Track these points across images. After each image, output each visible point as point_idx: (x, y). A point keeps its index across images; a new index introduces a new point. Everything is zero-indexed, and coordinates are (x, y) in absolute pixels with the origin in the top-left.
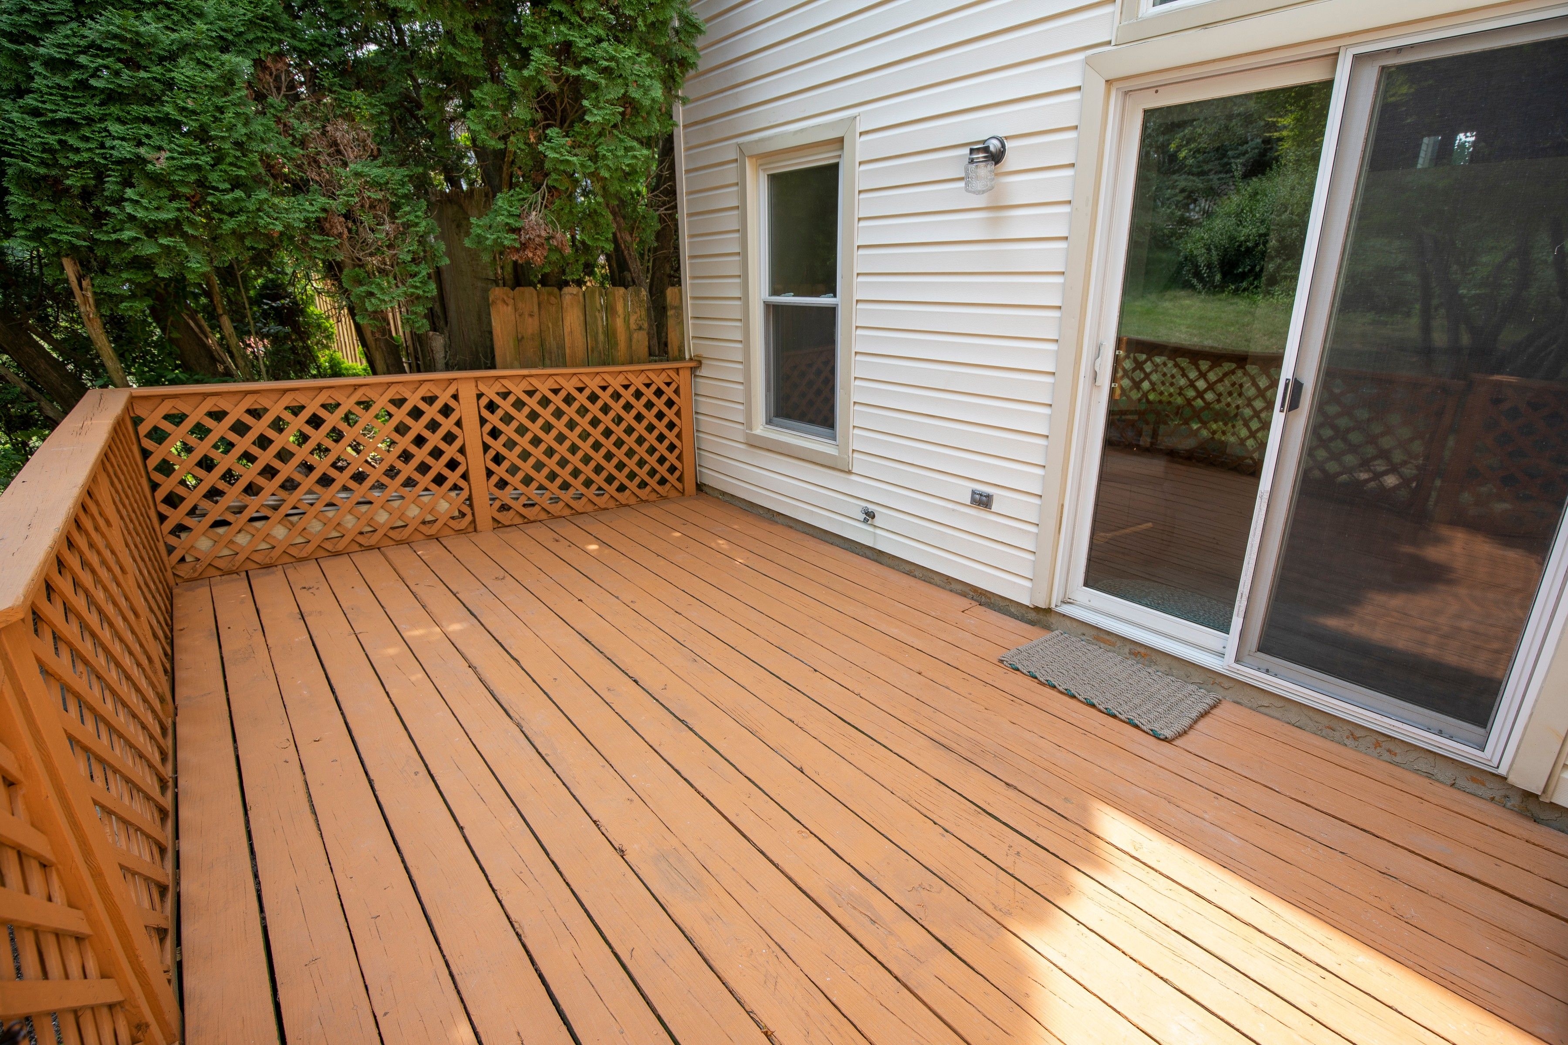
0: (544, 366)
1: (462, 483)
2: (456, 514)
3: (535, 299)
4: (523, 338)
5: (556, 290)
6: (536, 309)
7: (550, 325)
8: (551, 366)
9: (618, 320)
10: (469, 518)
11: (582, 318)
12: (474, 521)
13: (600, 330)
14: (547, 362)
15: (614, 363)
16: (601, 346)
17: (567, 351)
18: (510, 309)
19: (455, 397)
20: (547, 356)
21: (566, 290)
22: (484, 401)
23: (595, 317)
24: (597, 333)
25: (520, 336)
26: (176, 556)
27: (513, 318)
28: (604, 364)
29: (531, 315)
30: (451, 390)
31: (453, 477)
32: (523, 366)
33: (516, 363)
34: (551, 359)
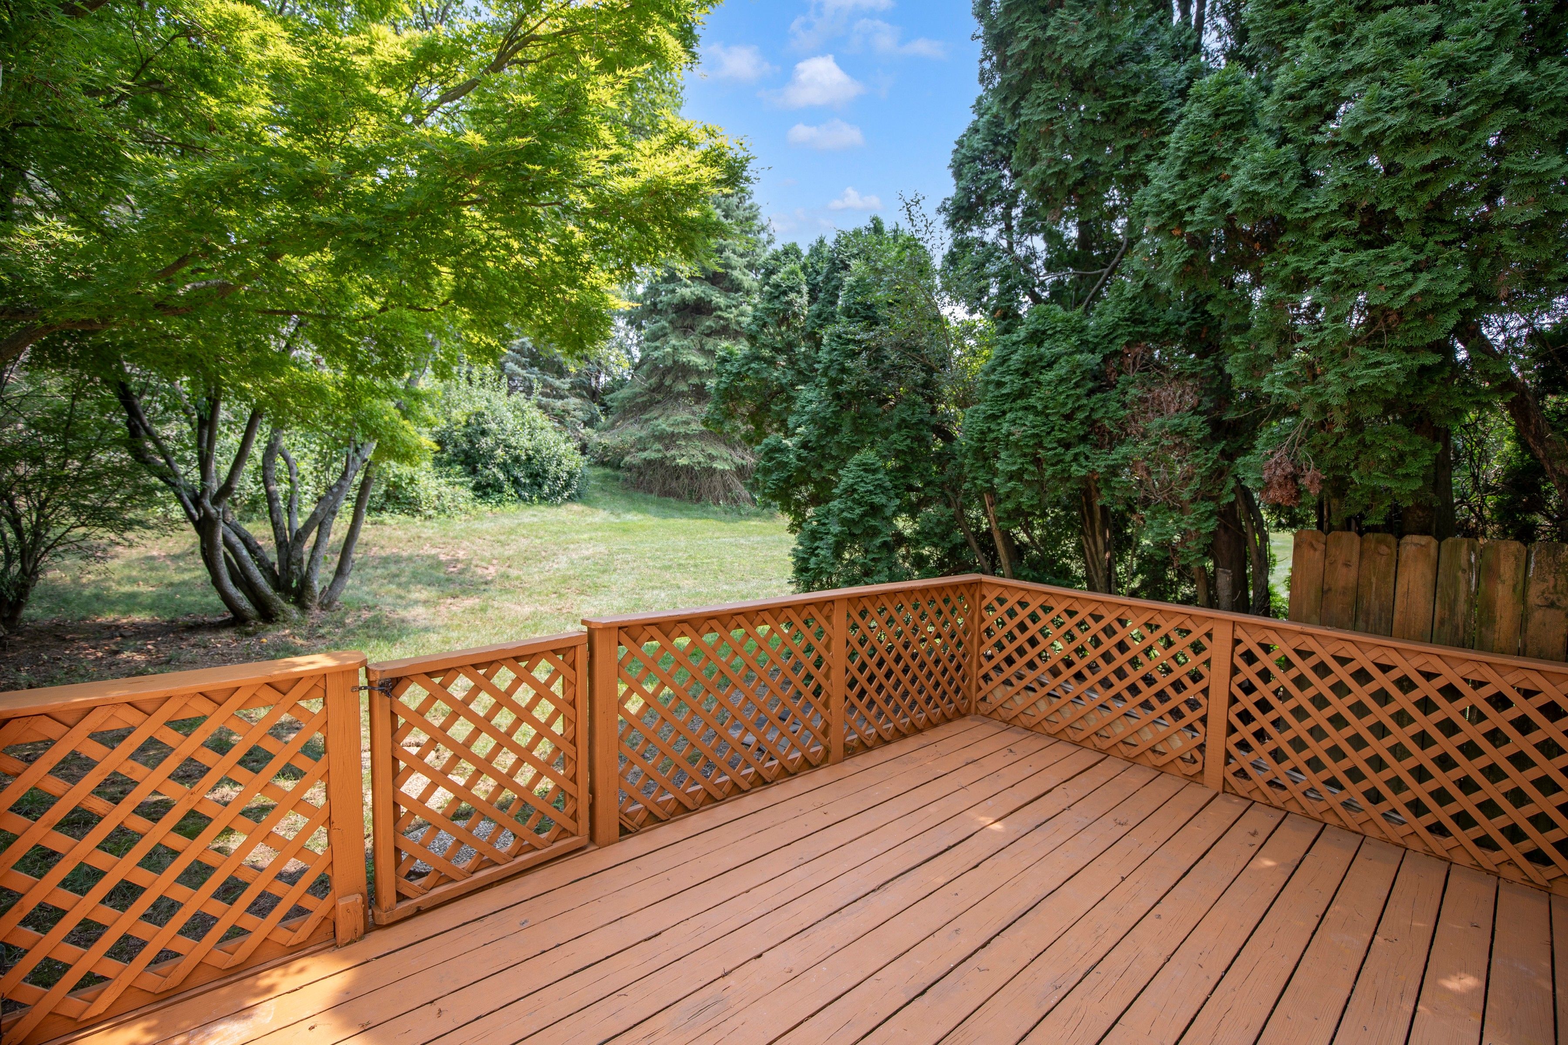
0: (1354, 629)
1: (1198, 726)
2: (1188, 756)
3: (1356, 547)
4: (1330, 589)
5: (1391, 539)
6: (1355, 559)
7: (1374, 580)
8: (1366, 631)
9: (1500, 587)
10: (1198, 767)
11: (1430, 577)
12: (1202, 772)
13: (1462, 597)
14: (1361, 623)
15: (1482, 647)
16: (1459, 619)
17: (1397, 616)
18: (1318, 555)
19: (1209, 635)
20: (1361, 617)
21: (1408, 538)
22: (1241, 649)
23: (1455, 577)
24: (1455, 600)
25: (1326, 587)
26: (981, 694)
27: (1321, 565)
28: (1462, 645)
29: (1347, 565)
30: (1205, 628)
31: (1191, 717)
32: (1323, 623)
33: (1315, 618)
34: (1367, 622)
